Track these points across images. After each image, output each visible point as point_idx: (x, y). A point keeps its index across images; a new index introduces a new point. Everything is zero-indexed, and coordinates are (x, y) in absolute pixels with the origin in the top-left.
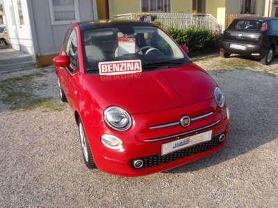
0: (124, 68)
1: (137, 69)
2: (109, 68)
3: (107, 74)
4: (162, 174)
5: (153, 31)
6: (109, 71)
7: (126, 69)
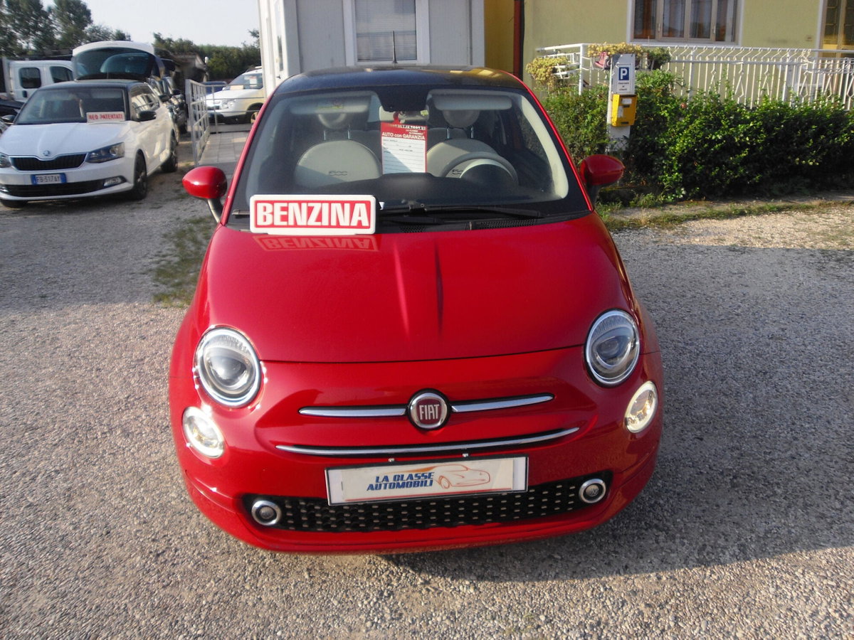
0: (319, 218)
1: (360, 225)
2: (278, 213)
3: (272, 232)
4: (383, 564)
5: (505, 106)
6: (278, 222)
7: (325, 222)
